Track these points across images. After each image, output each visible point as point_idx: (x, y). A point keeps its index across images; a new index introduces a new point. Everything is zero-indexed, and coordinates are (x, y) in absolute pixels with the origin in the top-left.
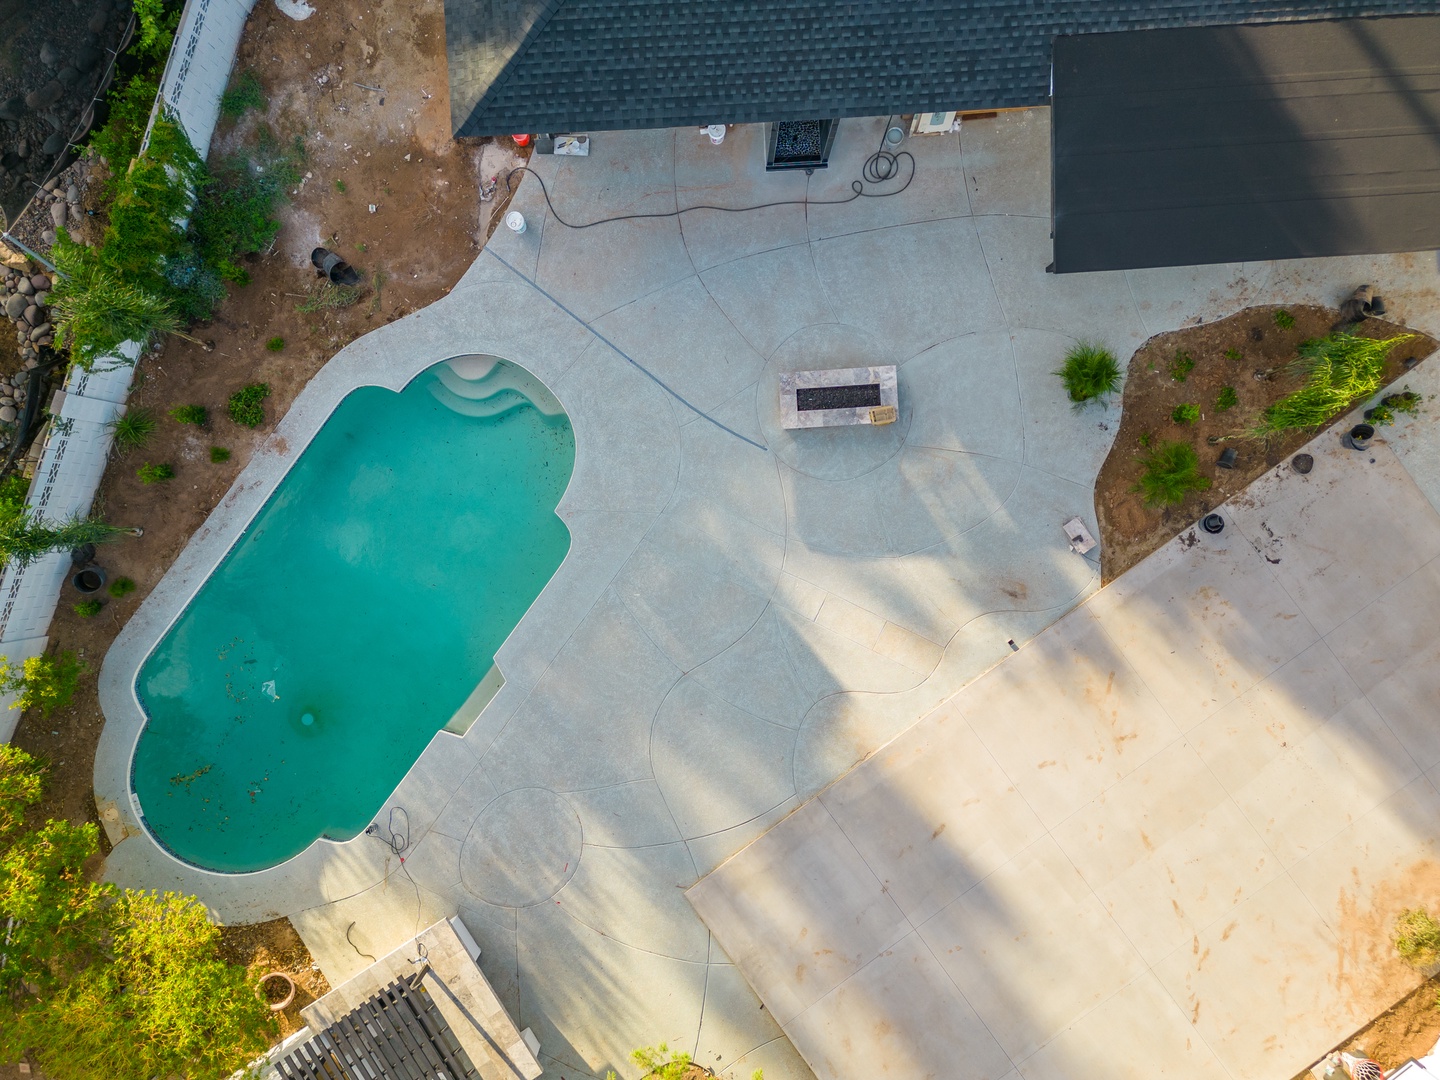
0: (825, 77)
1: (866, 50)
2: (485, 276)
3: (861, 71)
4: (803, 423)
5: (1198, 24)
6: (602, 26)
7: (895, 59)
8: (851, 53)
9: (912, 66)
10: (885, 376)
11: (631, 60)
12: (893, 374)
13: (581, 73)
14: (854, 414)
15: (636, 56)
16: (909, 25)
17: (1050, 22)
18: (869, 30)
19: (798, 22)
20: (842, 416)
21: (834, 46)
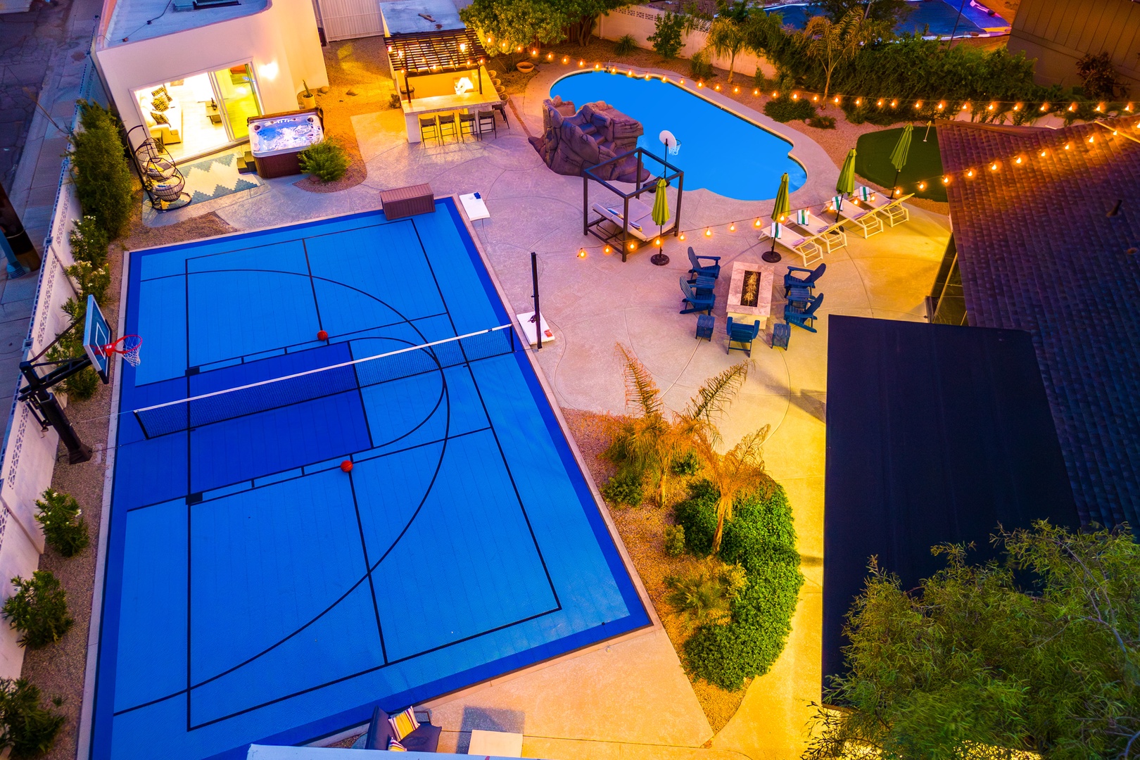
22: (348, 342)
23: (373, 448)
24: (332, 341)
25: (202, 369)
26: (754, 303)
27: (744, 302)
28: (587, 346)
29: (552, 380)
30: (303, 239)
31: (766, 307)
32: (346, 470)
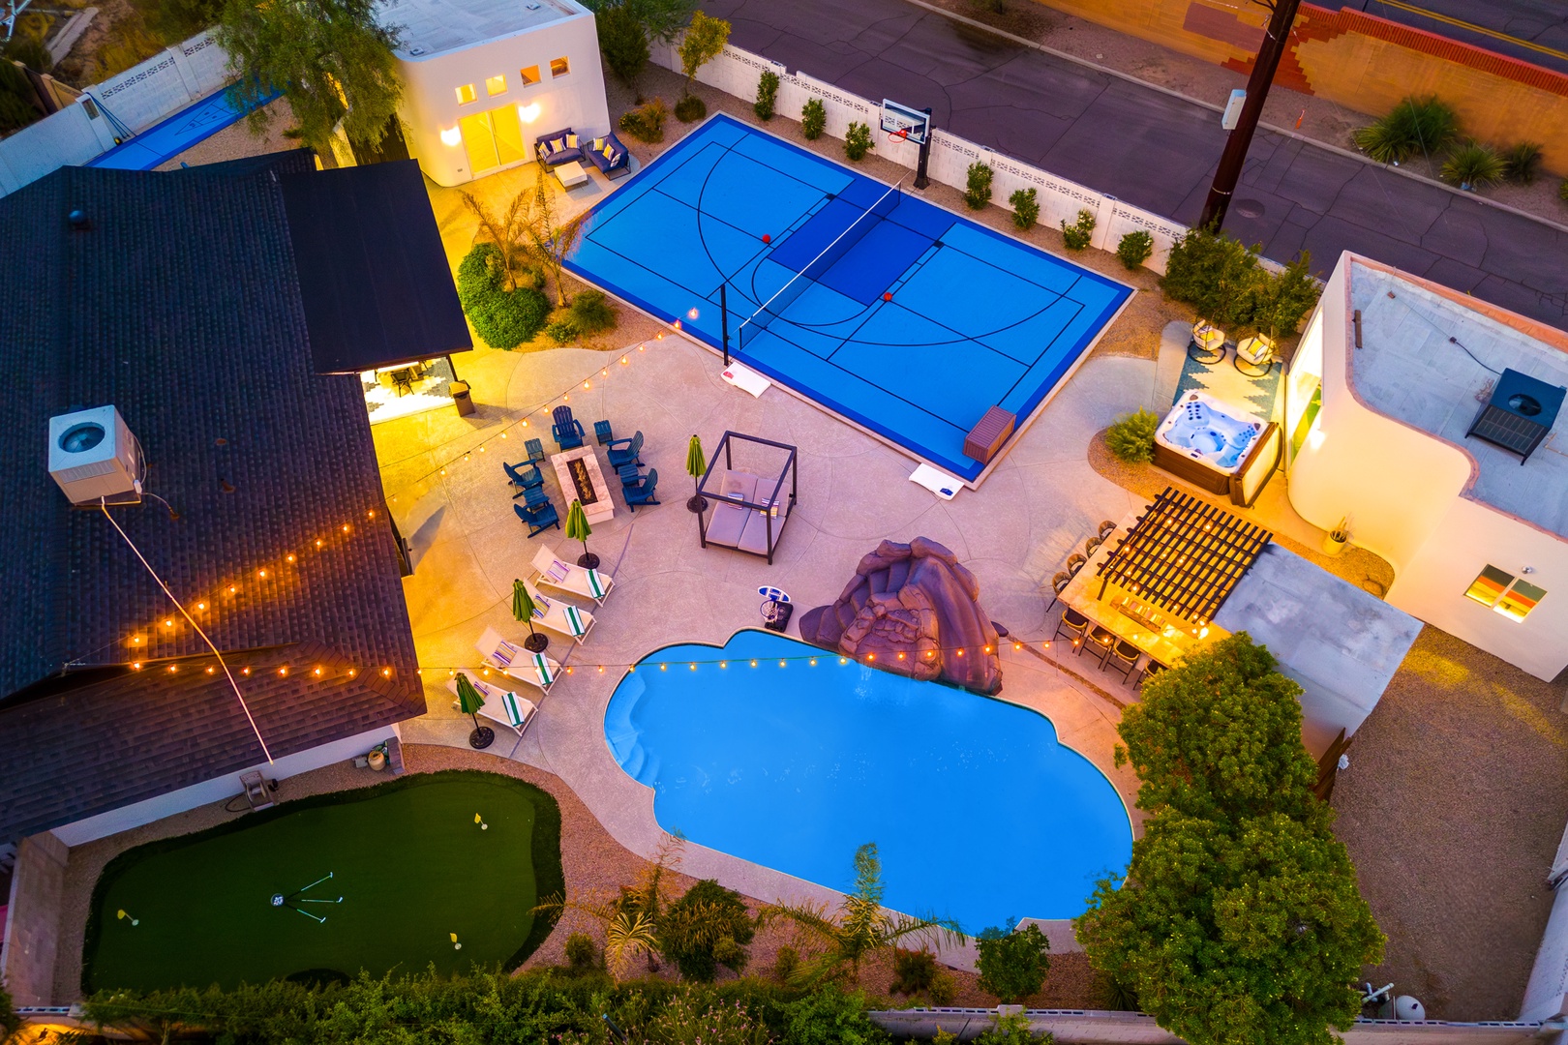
0: (352, 484)
1: (331, 464)
2: (535, 751)
3: (346, 466)
4: (607, 496)
5: (303, 314)
6: (328, 614)
7: (336, 449)
8: (333, 471)
9: (340, 439)
10: (560, 460)
11: (352, 595)
12: (557, 456)
13: (365, 626)
14: (592, 470)
15: (349, 592)
16: (313, 443)
17: (306, 376)
18: (317, 463)
19: (314, 502)
20: (595, 476)
21: (330, 480)
22: (869, 307)
23: (767, 257)
24: (879, 303)
25: (934, 249)
26: (571, 464)
27: (581, 460)
28: (694, 388)
29: (697, 349)
30: (1031, 367)
31: (558, 465)
32: (767, 240)
